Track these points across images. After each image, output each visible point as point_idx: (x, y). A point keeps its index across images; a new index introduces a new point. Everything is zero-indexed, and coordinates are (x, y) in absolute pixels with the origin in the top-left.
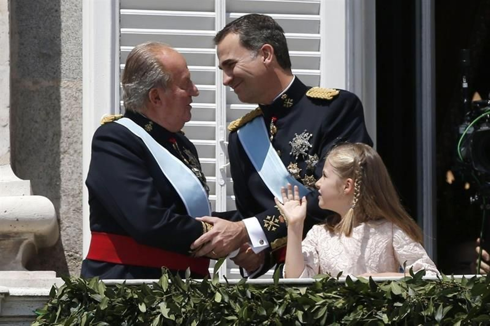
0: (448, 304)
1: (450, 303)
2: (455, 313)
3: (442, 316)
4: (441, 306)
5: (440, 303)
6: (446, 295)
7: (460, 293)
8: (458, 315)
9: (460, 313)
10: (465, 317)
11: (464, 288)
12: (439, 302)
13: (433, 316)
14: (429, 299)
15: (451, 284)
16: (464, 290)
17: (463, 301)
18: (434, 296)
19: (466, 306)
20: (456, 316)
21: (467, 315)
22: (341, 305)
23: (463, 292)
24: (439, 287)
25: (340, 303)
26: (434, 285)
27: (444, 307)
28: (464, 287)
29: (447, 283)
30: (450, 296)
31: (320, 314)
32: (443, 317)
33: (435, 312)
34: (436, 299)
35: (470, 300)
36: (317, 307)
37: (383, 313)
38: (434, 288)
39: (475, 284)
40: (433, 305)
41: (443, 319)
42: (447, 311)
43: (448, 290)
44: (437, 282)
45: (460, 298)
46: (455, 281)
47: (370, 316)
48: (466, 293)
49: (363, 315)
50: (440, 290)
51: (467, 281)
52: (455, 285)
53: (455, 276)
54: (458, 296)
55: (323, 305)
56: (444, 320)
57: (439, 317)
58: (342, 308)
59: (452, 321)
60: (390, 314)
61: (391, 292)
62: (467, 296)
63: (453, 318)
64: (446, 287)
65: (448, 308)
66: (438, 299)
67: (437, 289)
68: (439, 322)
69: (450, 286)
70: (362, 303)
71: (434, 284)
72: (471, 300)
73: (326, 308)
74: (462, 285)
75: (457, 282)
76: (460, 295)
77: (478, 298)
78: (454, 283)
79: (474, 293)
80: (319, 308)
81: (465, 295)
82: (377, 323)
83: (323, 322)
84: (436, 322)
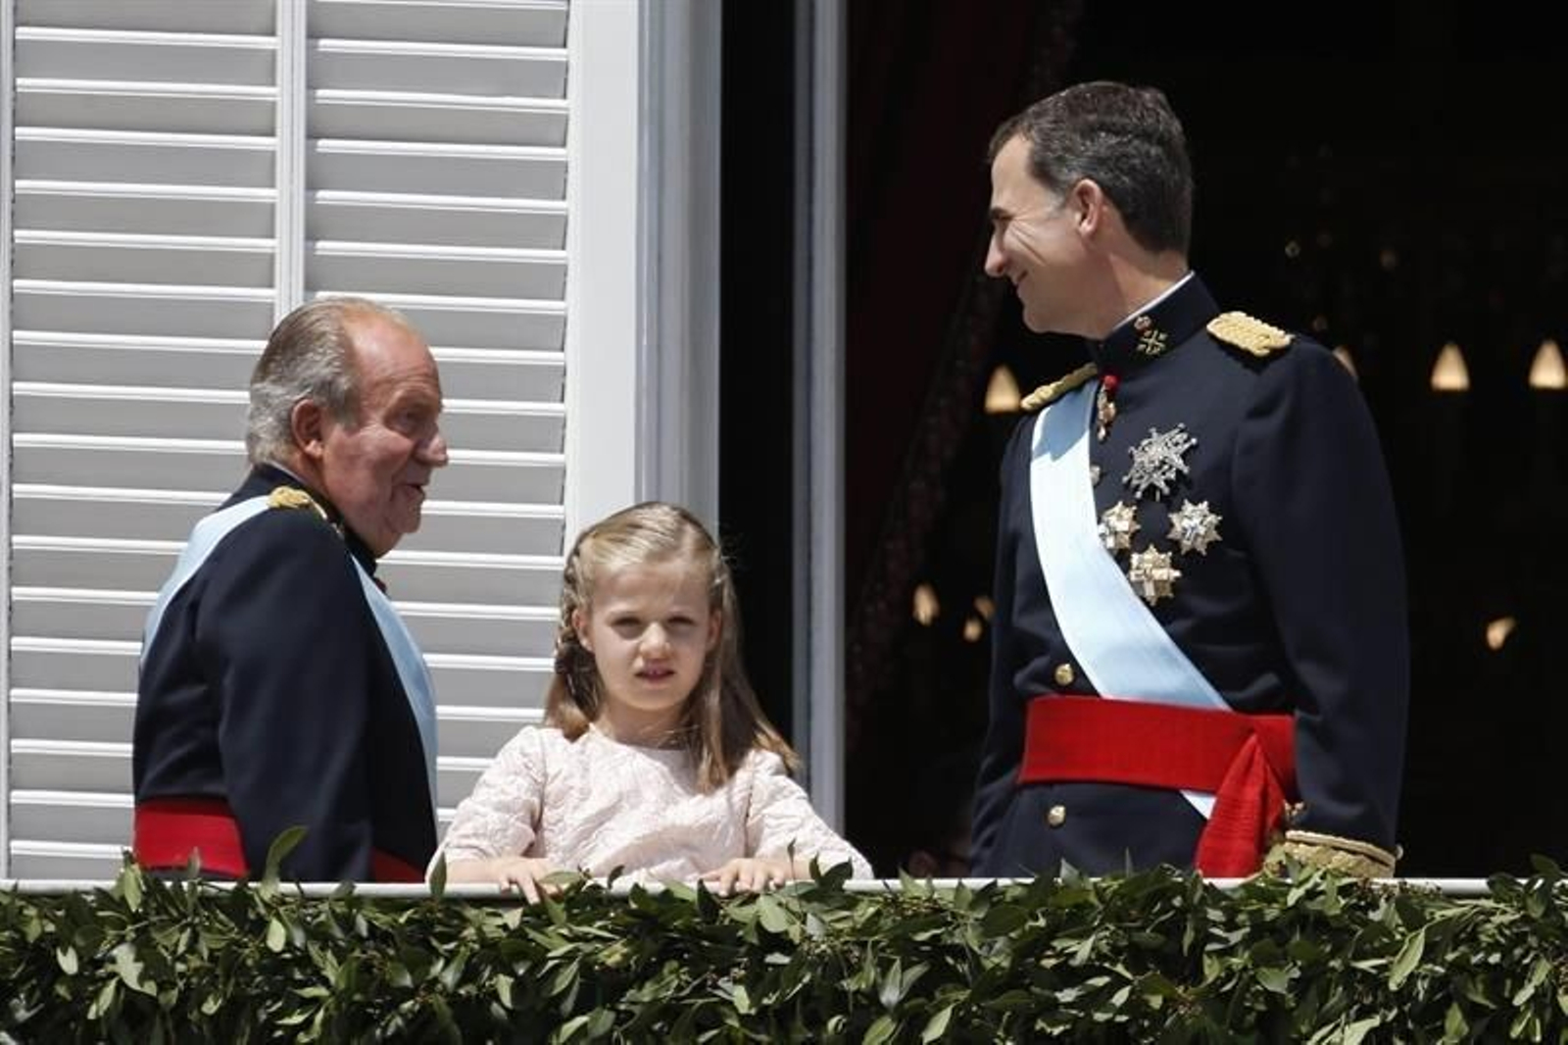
0: (915, 959)
1: (923, 957)
2: (936, 987)
3: (901, 993)
4: (897, 965)
5: (894, 957)
6: (910, 934)
7: (950, 928)
8: (943, 992)
9: (950, 986)
10: (963, 995)
11: (963, 917)
12: (892, 953)
13: (874, 992)
14: (863, 945)
15: (927, 904)
16: (961, 921)
17: (959, 952)
18: (876, 938)
19: (966, 967)
20: (938, 995)
21: (968, 992)
22: (617, 958)
23: (958, 926)
24: (892, 911)
25: (615, 954)
26: (878, 906)
27: (904, 968)
28: (962, 912)
29: (915, 901)
30: (922, 937)
31: (562, 982)
32: (902, 996)
33: (880, 980)
34: (883, 944)
35: (976, 948)
36: (551, 964)
37: (736, 982)
38: (878, 913)
39: (993, 905)
40: (876, 961)
41: (901, 1003)
42: (914, 979)
43: (914, 920)
44: (886, 899)
45: (949, 942)
46: (936, 896)
47: (699, 991)
48: (966, 930)
49: (679, 988)
50: (894, 921)
51: (970, 897)
52: (937, 906)
53: (936, 882)
54: (945, 937)
55: (568, 958)
56: (907, 1005)
57: (890, 996)
58: (623, 967)
59: (926, 1008)
60: (755, 983)
61: (759, 927)
62: (968, 937)
63: (930, 997)
64: (910, 913)
65: (916, 971)
66: (888, 946)
67: (887, 917)
68: (892, 1011)
69: (924, 910)
70: (679, 957)
71: (878, 902)
72: (980, 947)
73: (574, 966)
74: (955, 908)
75: (941, 899)
76: (951, 934)
77: (1000, 943)
78: (935, 902)
79: (989, 929)
80: (556, 969)
81: (963, 936)
82: (716, 1012)
83: (568, 1005)
84: (882, 1010)
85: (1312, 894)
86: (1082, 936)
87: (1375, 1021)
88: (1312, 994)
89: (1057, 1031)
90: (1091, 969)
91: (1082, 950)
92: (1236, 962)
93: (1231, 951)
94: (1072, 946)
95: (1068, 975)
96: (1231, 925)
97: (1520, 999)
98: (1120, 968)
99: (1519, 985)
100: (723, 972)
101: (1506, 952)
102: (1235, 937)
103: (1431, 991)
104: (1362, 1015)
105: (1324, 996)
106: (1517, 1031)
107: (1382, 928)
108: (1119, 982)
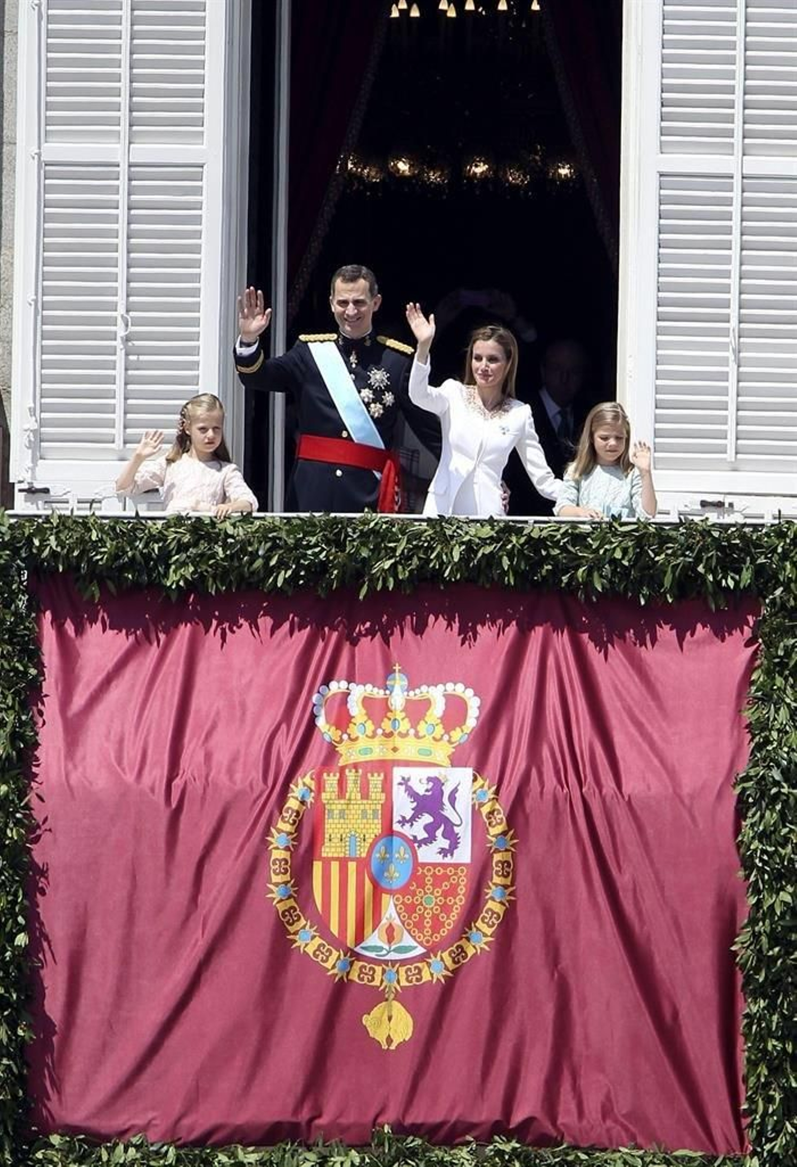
4: (263, 543)
10: (281, 552)
17: (280, 539)
20: (274, 552)
21: (283, 550)
25: (186, 538)
27: (265, 543)
28: (282, 527)
30: (271, 535)
31: (172, 546)
32: (264, 552)
33: (258, 548)
35: (285, 538)
36: (169, 540)
37: (219, 547)
38: (259, 526)
40: (258, 542)
42: (268, 547)
43: (269, 530)
47: (210, 549)
49: (204, 548)
50: (264, 528)
52: (275, 525)
54: (277, 535)
55: (174, 539)
56: (265, 555)
57: (261, 552)
58: (189, 542)
60: (225, 547)
61: (226, 532)
62: (283, 535)
63: (272, 553)
64: (267, 526)
65: (269, 544)
66: (261, 537)
68: (262, 557)
69: (271, 527)
70: (204, 540)
71: (259, 522)
73: (175, 542)
77: (292, 536)
82: (214, 555)
83: (174, 552)
84: (259, 556)
85: (376, 524)
86: (313, 536)
87: (393, 561)
88: (376, 552)
89: (306, 563)
90: (316, 545)
91: (313, 540)
92: (355, 543)
93: (354, 540)
94: (311, 538)
95: (308, 547)
96: (354, 533)
97: (432, 557)
98: (323, 546)
99: (432, 553)
100: (216, 543)
101: (429, 542)
102: (355, 536)
103: (408, 552)
104: (390, 558)
105: (379, 554)
106: (431, 565)
107: (395, 534)
108: (323, 549)
